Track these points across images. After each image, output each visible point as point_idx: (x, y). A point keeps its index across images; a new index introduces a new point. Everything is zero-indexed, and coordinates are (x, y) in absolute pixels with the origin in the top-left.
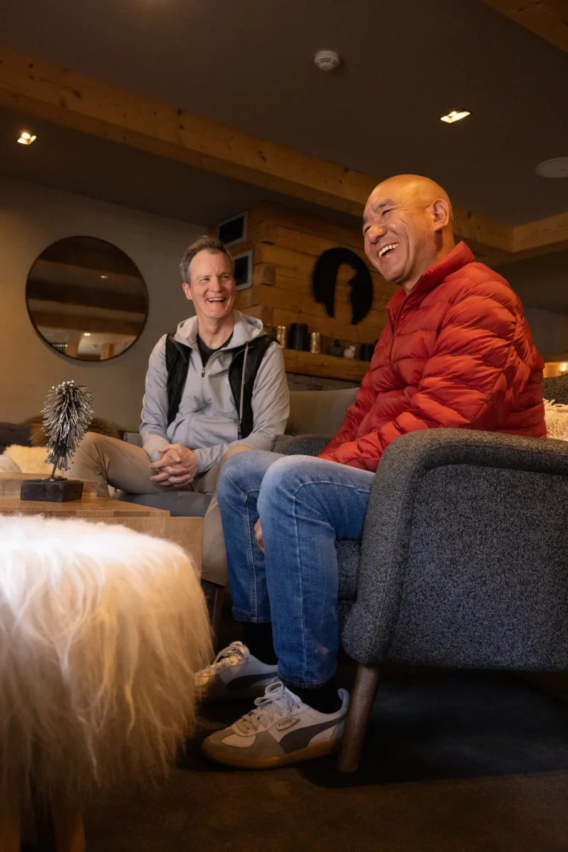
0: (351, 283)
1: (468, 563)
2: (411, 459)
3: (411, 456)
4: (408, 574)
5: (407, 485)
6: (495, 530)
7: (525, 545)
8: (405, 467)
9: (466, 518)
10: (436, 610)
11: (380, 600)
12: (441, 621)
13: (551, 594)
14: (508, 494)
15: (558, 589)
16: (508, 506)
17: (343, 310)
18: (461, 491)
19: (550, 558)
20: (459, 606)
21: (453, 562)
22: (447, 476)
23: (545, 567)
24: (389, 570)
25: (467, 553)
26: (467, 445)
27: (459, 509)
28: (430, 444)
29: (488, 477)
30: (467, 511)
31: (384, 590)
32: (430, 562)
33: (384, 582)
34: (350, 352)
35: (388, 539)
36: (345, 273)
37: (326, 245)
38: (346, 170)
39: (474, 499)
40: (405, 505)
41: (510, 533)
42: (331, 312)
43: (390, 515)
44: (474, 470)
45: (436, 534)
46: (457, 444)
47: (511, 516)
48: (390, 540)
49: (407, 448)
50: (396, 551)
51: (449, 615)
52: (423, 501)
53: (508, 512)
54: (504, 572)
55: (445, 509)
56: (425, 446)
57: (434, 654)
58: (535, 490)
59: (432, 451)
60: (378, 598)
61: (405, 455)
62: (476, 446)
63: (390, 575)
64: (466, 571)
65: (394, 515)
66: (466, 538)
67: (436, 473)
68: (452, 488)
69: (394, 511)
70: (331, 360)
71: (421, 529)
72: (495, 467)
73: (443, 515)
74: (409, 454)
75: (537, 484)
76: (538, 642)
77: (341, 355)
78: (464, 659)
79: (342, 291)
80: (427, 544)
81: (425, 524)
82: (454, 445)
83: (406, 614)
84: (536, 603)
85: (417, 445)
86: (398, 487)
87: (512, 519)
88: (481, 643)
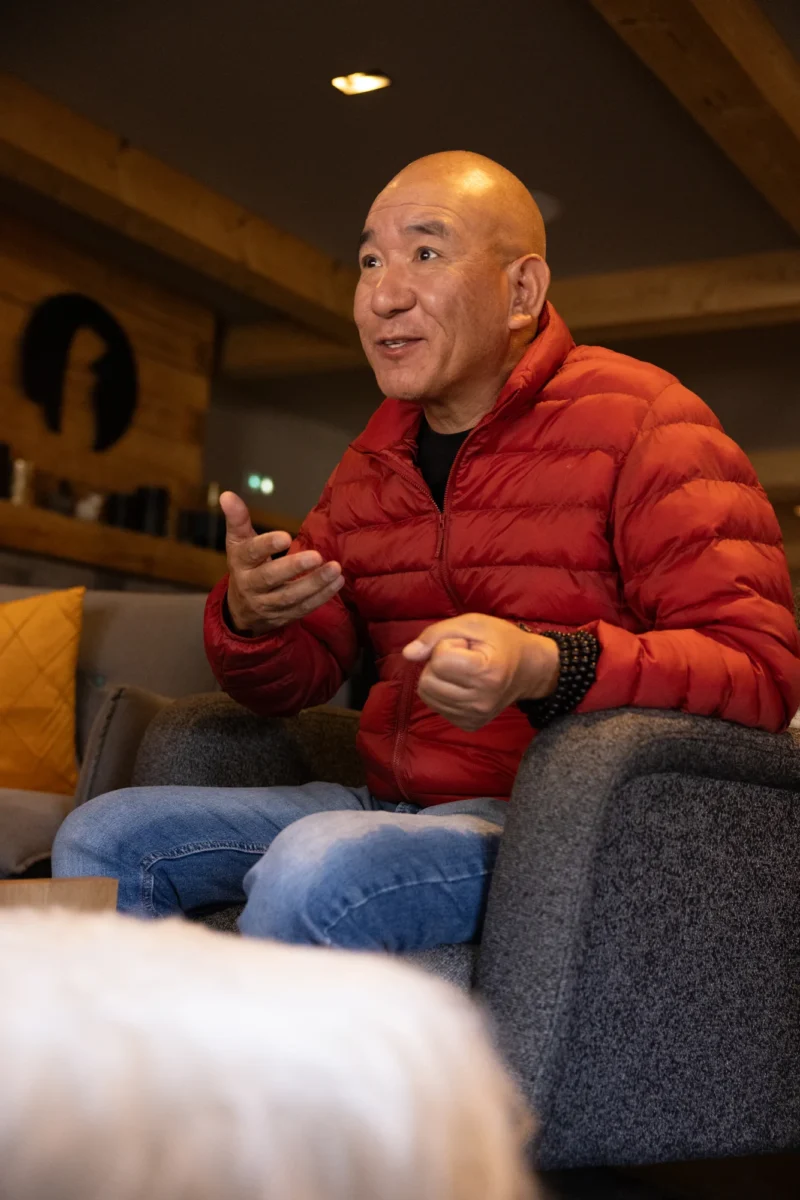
0: (97, 367)
1: (670, 961)
2: (607, 764)
3: (608, 756)
4: (583, 988)
5: (601, 813)
6: (712, 895)
7: (752, 922)
8: (597, 779)
9: (670, 873)
10: (619, 1056)
11: (541, 1043)
12: (623, 1076)
13: (780, 1010)
14: (733, 827)
15: (791, 1000)
16: (731, 849)
17: (79, 421)
18: (666, 824)
19: (784, 944)
20: (652, 1045)
21: (650, 958)
22: (649, 795)
23: (776, 961)
24: (564, 982)
25: (669, 941)
26: (692, 739)
27: (663, 857)
28: (639, 735)
29: (706, 797)
30: (675, 861)
31: (551, 1025)
32: (616, 963)
33: (552, 1007)
34: (90, 507)
35: (562, 922)
36: (86, 347)
37: (49, 286)
38: (124, 144)
39: (683, 838)
40: (596, 854)
41: (731, 900)
42: (53, 421)
43: (567, 875)
44: (688, 783)
45: (628, 907)
46: (678, 736)
47: (735, 870)
48: (567, 923)
49: (596, 742)
50: (577, 944)
51: (637, 1064)
52: (612, 844)
53: (731, 862)
54: (720, 975)
55: (643, 859)
56: (630, 738)
57: (607, 1143)
58: (769, 819)
59: (641, 748)
60: (537, 1040)
61: (595, 757)
62: (705, 741)
63: (564, 994)
64: (667, 976)
65: (575, 872)
66: (670, 912)
67: (633, 790)
68: (653, 818)
69: (576, 867)
70: (50, 520)
71: (607, 898)
72: (717, 779)
73: (639, 870)
74: (602, 753)
75: (772, 809)
76: (756, 1101)
77: (70, 512)
78: (651, 1146)
79: (78, 384)
80: (615, 927)
81: (612, 889)
82: (674, 738)
83: (576, 1067)
84: (759, 1029)
85: (615, 737)
86: (585, 817)
87: (736, 874)
88: (677, 1112)
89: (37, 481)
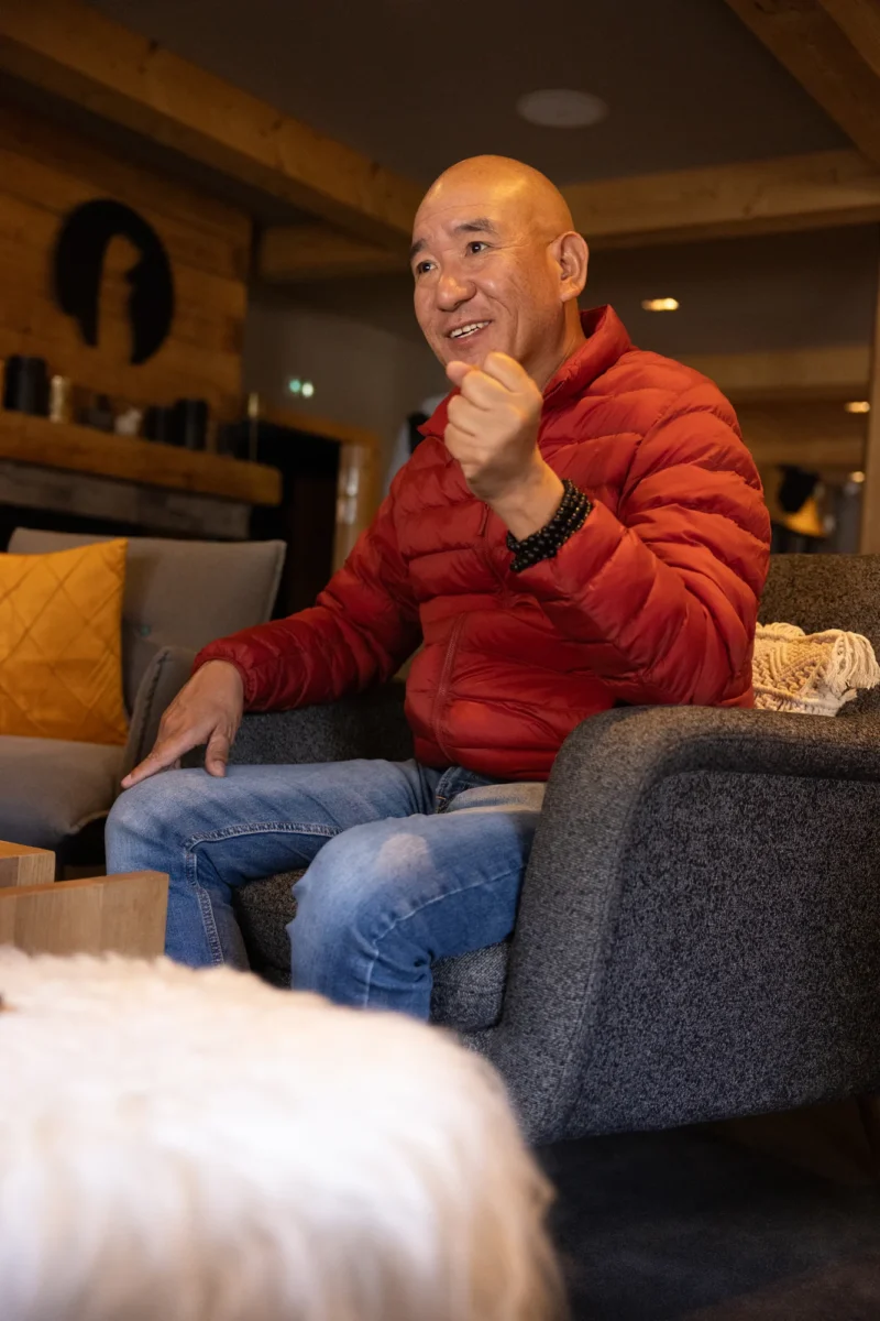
0: (131, 276)
1: (695, 945)
2: (636, 770)
3: (638, 762)
4: (611, 977)
5: (630, 817)
6: (737, 882)
7: (774, 903)
8: (626, 785)
9: (696, 865)
10: (645, 1035)
11: (570, 1031)
12: (649, 1053)
13: (800, 982)
14: (759, 816)
15: (810, 973)
16: (756, 838)
17: (115, 333)
18: (694, 818)
19: (804, 922)
20: (677, 1023)
21: (676, 946)
22: (677, 793)
23: (797, 938)
24: (593, 975)
25: (694, 927)
26: (719, 739)
27: (690, 850)
28: (667, 740)
29: (733, 790)
30: (701, 853)
31: (580, 1013)
32: (643, 951)
33: (582, 998)
34: (129, 423)
35: (591, 920)
36: (120, 256)
39: (710, 830)
40: (624, 856)
41: (755, 885)
42: (90, 335)
43: (596, 875)
44: (715, 780)
45: (655, 899)
46: (705, 738)
47: (759, 857)
48: (596, 920)
49: (626, 748)
50: (605, 940)
51: (662, 1041)
52: (640, 842)
53: (756, 849)
54: (743, 955)
55: (671, 853)
56: (659, 743)
57: (632, 1113)
58: (793, 806)
59: (669, 753)
60: (567, 1028)
61: (625, 763)
62: (731, 741)
63: (592, 986)
64: (692, 960)
65: (604, 873)
66: (696, 901)
67: (661, 790)
68: (681, 814)
69: (605, 868)
70: (89, 437)
71: (635, 891)
72: (743, 772)
73: (666, 864)
74: (631, 759)
75: (797, 797)
76: (775, 1066)
77: (110, 428)
78: (674, 1112)
79: (113, 295)
80: (642, 919)
81: (640, 884)
82: (701, 741)
83: (604, 1048)
84: (779, 1001)
85: (644, 743)
86: (613, 821)
87: (760, 861)
88: (700, 1081)
89: (75, 396)
